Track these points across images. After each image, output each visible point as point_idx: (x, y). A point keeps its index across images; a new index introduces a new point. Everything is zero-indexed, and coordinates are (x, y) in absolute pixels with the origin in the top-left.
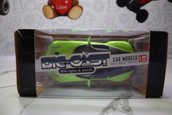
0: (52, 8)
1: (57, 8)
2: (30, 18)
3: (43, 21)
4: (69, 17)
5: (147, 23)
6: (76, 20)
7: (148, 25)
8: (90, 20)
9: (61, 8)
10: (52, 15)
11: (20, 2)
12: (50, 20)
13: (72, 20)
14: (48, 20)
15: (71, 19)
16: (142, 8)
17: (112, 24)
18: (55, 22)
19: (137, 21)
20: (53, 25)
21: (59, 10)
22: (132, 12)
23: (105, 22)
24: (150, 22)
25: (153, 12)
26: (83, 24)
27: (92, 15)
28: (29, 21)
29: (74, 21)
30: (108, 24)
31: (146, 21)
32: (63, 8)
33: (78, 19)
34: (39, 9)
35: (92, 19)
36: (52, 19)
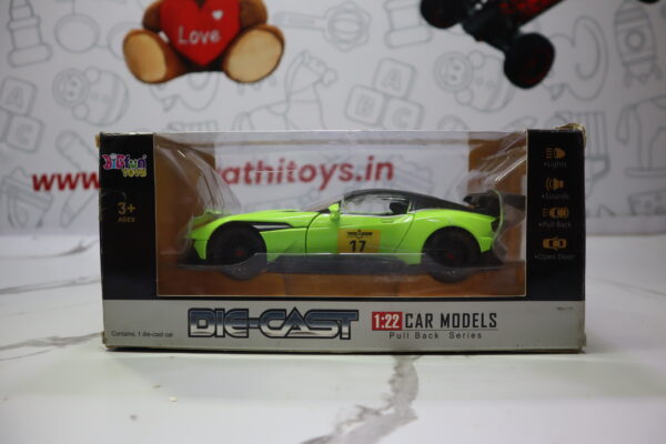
0: (159, 41)
1: (182, 41)
2: (74, 84)
3: (127, 93)
4: (228, 75)
5: (550, 88)
6: (257, 85)
7: (554, 98)
8: (315, 84)
9: (195, 42)
10: (160, 69)
11: (34, 21)
12: (154, 87)
13: (241, 86)
14: (146, 88)
15: (238, 81)
16: (527, 29)
17: (405, 98)
18: (175, 97)
19: (506, 83)
20: (166, 110)
21: (189, 46)
22: (484, 47)
23: (374, 90)
24: (563, 86)
25: (573, 43)
26: (288, 100)
27: (320, 63)
28: (71, 94)
29: (248, 88)
30: (388, 97)
31: (547, 81)
32: (205, 40)
33: (266, 83)
34: (109, 47)
35: (321, 80)
36: (163, 86)
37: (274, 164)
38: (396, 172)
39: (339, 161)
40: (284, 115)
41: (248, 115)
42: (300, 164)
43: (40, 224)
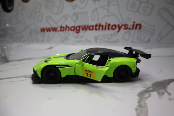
2: (50, 3)
3: (63, 4)
12: (70, 2)
14: (68, 3)
17: (147, 2)
18: (76, 5)
20: (74, 9)
26: (108, 5)
28: (49, 6)
30: (141, 2)
37: (104, 24)
38: (142, 27)
39: (124, 23)
40: (107, 9)
41: (96, 9)
42: (112, 24)
43: (42, 41)
